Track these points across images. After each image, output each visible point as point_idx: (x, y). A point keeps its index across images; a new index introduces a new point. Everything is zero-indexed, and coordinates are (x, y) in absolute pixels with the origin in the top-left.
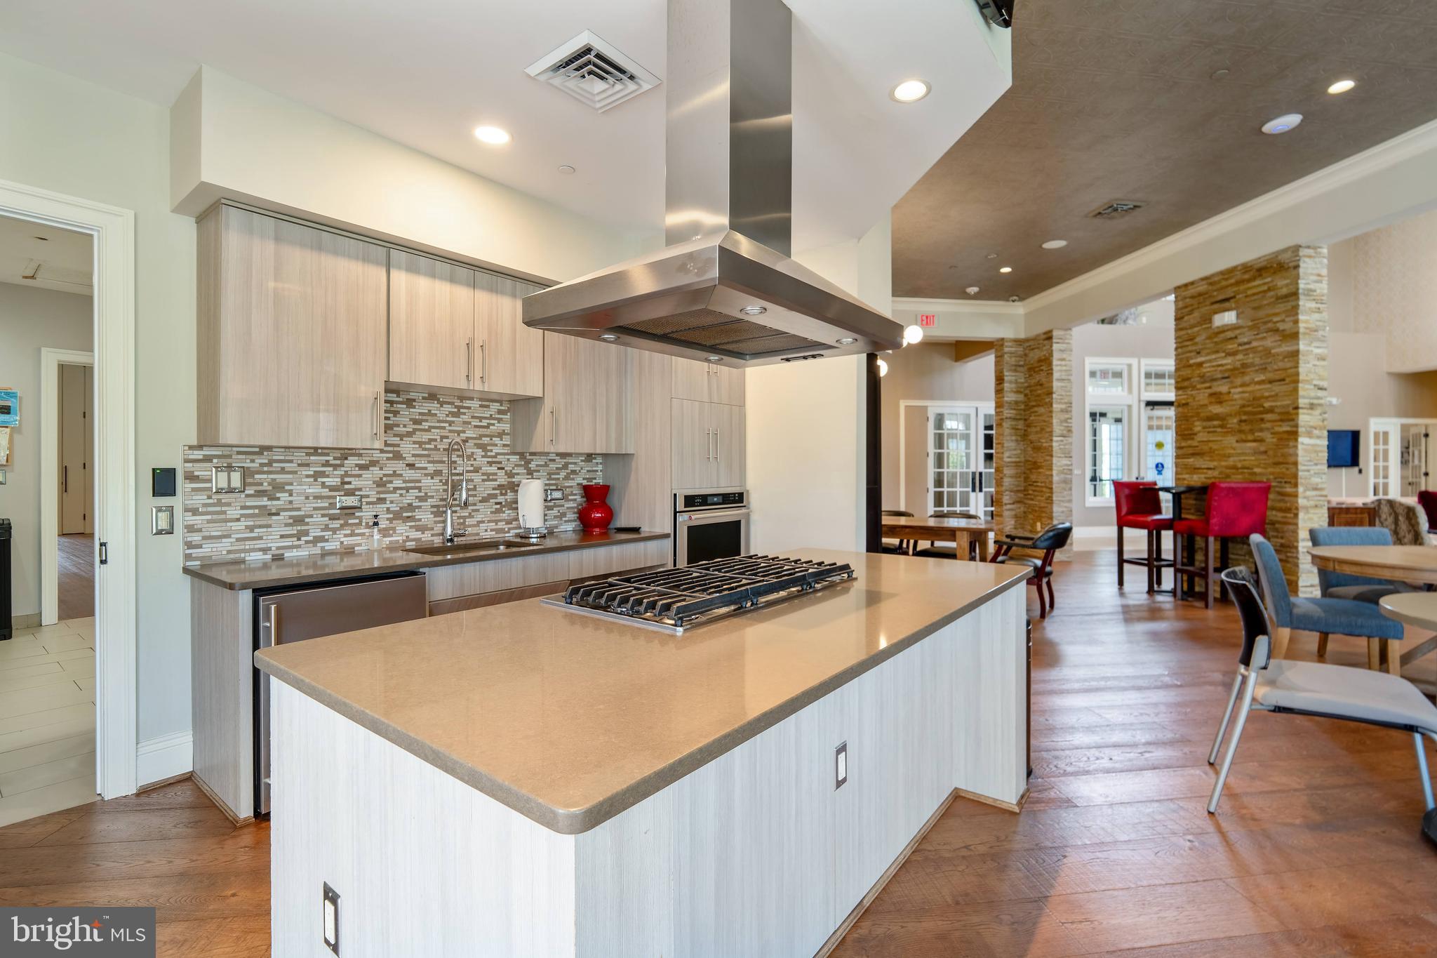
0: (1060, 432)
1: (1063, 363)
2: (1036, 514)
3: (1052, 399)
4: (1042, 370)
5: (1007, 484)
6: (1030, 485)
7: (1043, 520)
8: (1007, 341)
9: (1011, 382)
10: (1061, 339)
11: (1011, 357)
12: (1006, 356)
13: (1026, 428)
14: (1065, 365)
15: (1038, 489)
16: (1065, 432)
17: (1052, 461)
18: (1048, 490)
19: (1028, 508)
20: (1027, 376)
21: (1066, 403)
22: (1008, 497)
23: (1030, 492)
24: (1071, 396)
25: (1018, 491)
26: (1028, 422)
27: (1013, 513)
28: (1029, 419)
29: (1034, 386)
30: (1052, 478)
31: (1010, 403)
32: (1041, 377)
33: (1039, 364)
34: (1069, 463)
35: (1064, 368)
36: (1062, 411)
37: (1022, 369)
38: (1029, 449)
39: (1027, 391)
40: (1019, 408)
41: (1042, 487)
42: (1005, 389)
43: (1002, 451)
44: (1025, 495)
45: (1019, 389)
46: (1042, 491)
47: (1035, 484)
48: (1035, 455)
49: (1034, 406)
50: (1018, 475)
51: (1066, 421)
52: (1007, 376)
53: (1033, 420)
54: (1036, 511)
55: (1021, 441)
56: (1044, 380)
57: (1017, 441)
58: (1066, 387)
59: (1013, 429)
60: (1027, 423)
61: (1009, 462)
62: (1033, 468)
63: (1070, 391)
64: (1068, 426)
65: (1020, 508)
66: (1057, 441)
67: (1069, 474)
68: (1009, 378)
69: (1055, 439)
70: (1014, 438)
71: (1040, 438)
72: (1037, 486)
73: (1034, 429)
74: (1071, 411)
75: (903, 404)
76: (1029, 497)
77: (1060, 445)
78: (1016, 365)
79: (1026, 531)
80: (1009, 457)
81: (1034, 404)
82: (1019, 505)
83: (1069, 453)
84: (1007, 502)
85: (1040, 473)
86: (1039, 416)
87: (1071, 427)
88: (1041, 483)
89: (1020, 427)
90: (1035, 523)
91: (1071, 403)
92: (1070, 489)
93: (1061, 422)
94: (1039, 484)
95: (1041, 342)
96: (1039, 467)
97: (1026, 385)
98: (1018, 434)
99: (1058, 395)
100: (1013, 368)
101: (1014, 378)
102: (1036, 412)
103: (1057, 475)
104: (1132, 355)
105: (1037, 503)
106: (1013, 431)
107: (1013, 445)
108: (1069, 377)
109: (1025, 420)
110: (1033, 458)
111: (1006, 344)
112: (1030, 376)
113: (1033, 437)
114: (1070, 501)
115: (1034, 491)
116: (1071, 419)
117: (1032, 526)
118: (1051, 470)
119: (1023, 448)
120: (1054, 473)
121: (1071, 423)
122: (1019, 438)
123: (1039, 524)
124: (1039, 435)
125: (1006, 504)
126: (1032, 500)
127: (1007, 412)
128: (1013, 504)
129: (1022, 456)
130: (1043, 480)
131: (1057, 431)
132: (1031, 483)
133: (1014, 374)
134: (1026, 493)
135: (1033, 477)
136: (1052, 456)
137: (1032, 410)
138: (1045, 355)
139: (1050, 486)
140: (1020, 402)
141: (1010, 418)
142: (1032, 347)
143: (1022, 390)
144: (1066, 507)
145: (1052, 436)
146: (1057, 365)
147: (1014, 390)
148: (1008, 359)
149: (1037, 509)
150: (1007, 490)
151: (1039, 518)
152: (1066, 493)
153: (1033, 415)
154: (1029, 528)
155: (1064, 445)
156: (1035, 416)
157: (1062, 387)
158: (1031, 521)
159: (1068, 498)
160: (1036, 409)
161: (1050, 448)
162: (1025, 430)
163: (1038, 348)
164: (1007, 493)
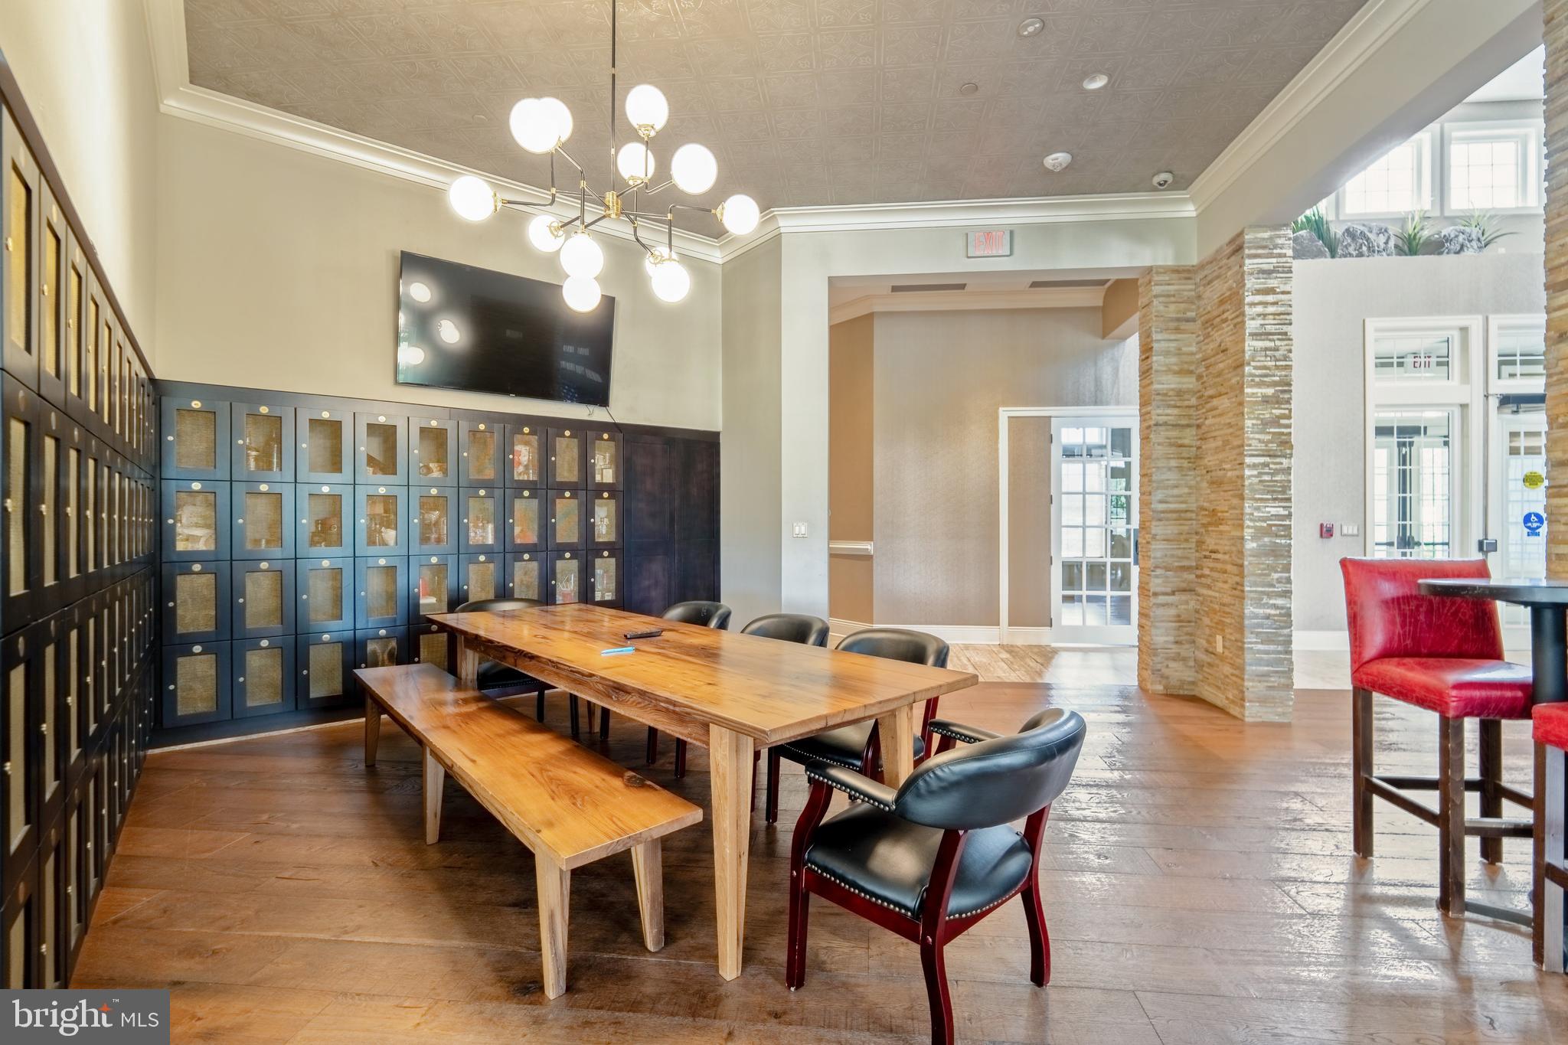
0: (1262, 446)
1: (1270, 298)
2: (1217, 618)
3: (1243, 376)
4: (1225, 320)
5: (1159, 554)
6: (1205, 557)
7: (1228, 631)
8: (1158, 273)
9: (1167, 353)
10: (1264, 247)
11: (1166, 305)
12: (1155, 302)
13: (1198, 443)
14: (1275, 303)
15: (1219, 566)
16: (1273, 446)
17: (1242, 508)
18: (1235, 570)
19: (1202, 603)
20: (1202, 338)
21: (1274, 384)
22: (1159, 581)
23: (1206, 571)
24: (1289, 367)
25: (1183, 568)
26: (1204, 429)
27: (1173, 612)
28: (1203, 424)
29: (1214, 356)
30: (1243, 545)
31: (1166, 395)
32: (1222, 335)
33: (1221, 309)
34: (1282, 512)
35: (1271, 309)
36: (1266, 401)
37: (1190, 326)
38: (1205, 485)
39: (1201, 369)
40: (1186, 403)
41: (1224, 562)
42: (1155, 366)
43: (1150, 488)
44: (1197, 576)
45: (1186, 366)
46: (1225, 572)
47: (1214, 556)
48: (1213, 496)
49: (1212, 397)
50: (1182, 537)
51: (1275, 421)
52: (1158, 341)
53: (1210, 426)
54: (1215, 612)
55: (1189, 469)
56: (1228, 341)
57: (1180, 468)
58: (1276, 349)
59: (1171, 445)
60: (1201, 431)
61: (1163, 512)
62: (1210, 524)
63: (1285, 358)
64: (1282, 434)
65: (1187, 603)
66: (1254, 466)
67: (1284, 536)
68: (1163, 345)
69: (1248, 460)
70: (1173, 463)
71: (1222, 461)
72: (1216, 560)
73: (1211, 445)
74: (1288, 401)
75: (1004, 414)
76: (1203, 580)
77: (1260, 474)
78: (1178, 320)
79: (1198, 648)
80: (1161, 502)
81: (1211, 392)
82: (1184, 597)
83: (1284, 492)
84: (1159, 589)
85: (1221, 532)
86: (1220, 415)
87: (1290, 434)
88: (1225, 553)
89: (1186, 442)
90: (1212, 635)
91: (1290, 385)
92: (1287, 568)
93: (1266, 423)
94: (1219, 556)
95: (1225, 261)
96: (1221, 521)
97: (1198, 356)
98: (1185, 455)
99: (1256, 368)
100: (1173, 325)
101: (1173, 344)
102: (1216, 409)
103: (1257, 536)
104: (1471, 309)
105: (1217, 595)
106: (1173, 450)
107: (1172, 477)
108: (1285, 328)
109: (1199, 426)
110: (1211, 502)
111: (1156, 278)
112: (1207, 336)
113: (1210, 460)
114: (1287, 594)
115: (1212, 569)
116: (1289, 417)
117: (1208, 642)
118: (1241, 527)
119: (1193, 483)
120: (1248, 533)
121: (1289, 426)
122: (1185, 464)
123: (1219, 638)
124: (1221, 456)
125: (1155, 594)
126: (1209, 587)
127: (1160, 411)
128: (1173, 593)
129: (1193, 499)
130: (1227, 548)
131: (1254, 443)
132: (1207, 553)
133: (1173, 337)
134: (1199, 572)
135: (1211, 542)
136: (1242, 498)
137: (1208, 406)
138: (1230, 289)
139: (1239, 562)
140: (1188, 391)
141: (1165, 424)
142: (1209, 278)
143: (1192, 368)
144: (1275, 607)
145: (1241, 454)
146: (1253, 304)
147: (1176, 368)
148: (1161, 308)
149: (1217, 607)
150: (1157, 567)
151: (1220, 626)
152: (1276, 576)
153: (1210, 414)
154: (1204, 643)
155: (1272, 474)
156: (1213, 417)
157: (1266, 349)
158: (1207, 631)
159: (1279, 588)
160: (1215, 402)
161: (1239, 482)
162: (1199, 448)
163: (1218, 277)
164: (1159, 572)
